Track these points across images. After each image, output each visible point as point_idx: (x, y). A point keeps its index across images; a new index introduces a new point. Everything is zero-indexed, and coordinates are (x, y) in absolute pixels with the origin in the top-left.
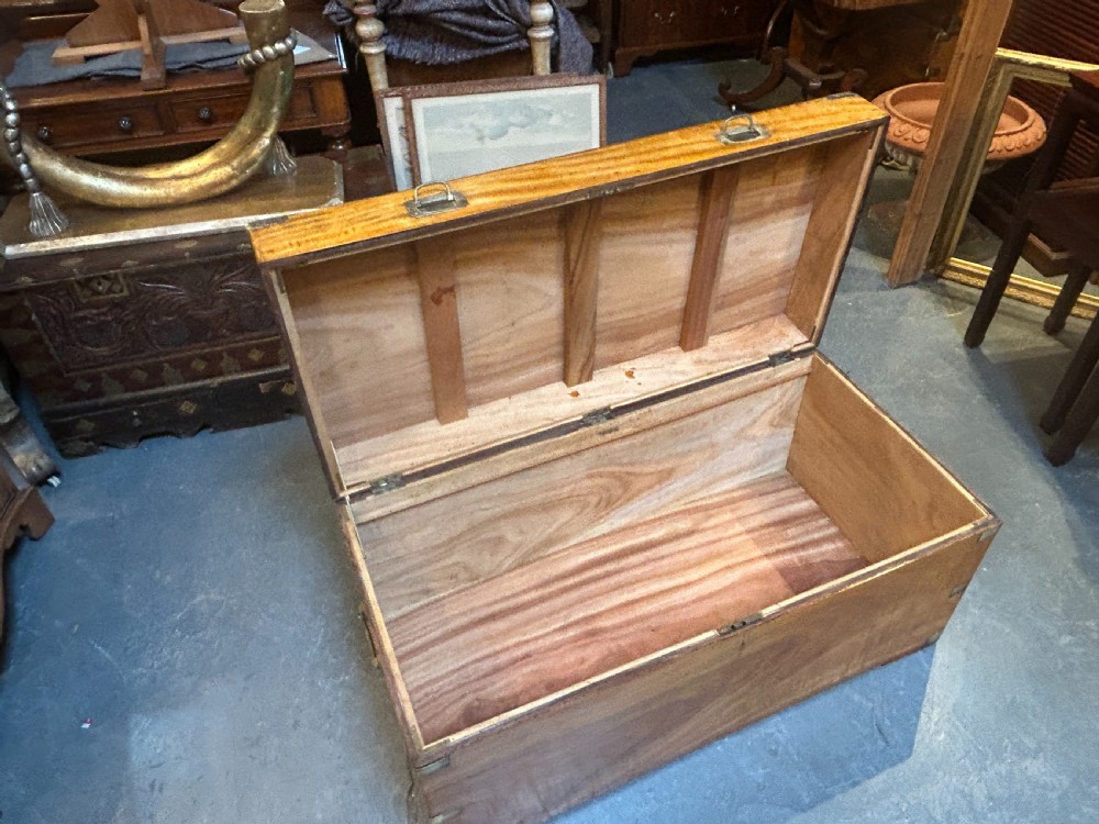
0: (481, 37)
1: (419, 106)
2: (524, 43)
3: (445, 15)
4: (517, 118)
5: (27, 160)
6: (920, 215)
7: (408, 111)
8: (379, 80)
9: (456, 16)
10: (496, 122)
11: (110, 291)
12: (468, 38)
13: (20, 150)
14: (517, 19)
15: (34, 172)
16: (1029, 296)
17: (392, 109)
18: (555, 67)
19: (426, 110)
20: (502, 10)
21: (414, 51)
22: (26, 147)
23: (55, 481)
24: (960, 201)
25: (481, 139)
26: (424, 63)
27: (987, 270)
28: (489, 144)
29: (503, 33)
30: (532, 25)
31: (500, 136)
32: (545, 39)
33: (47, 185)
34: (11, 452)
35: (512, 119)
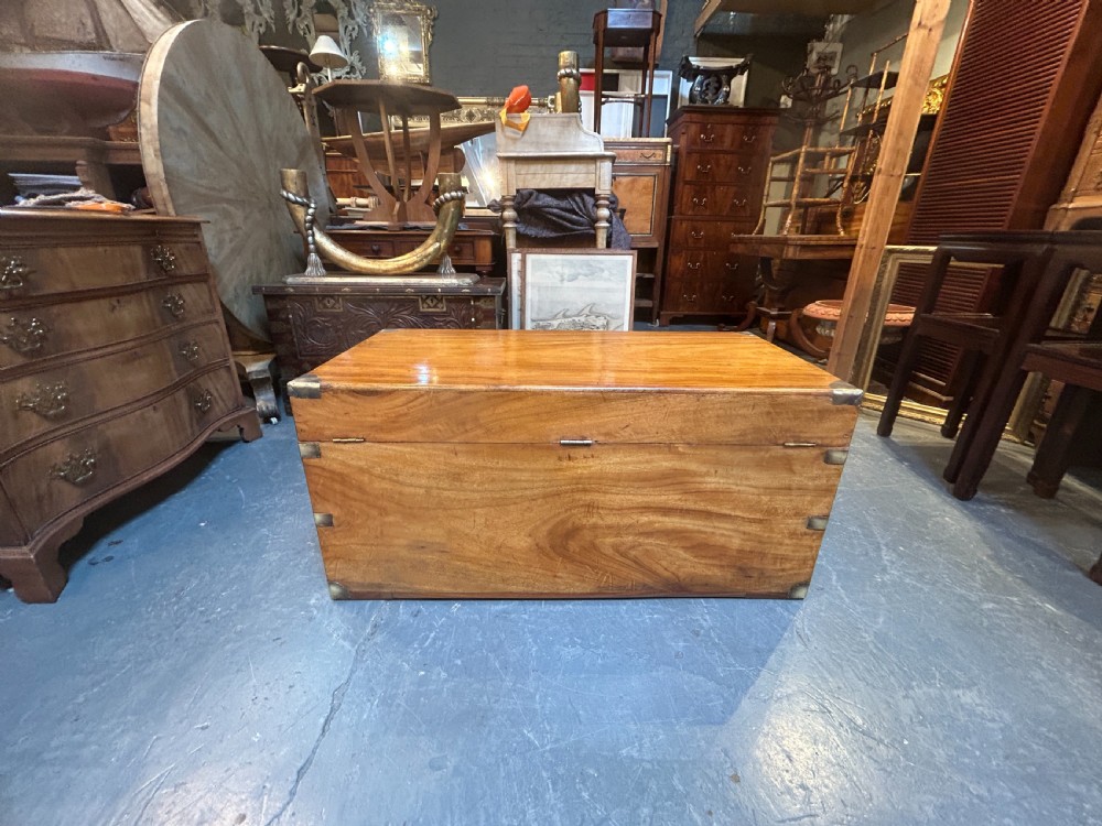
0: (569, 225)
1: (531, 258)
2: (592, 231)
3: (550, 210)
4: (585, 270)
5: (313, 235)
6: (839, 354)
7: (523, 261)
8: (511, 242)
9: (555, 211)
10: (573, 271)
11: (333, 307)
12: (561, 225)
13: (311, 229)
14: (589, 216)
15: (315, 243)
16: (927, 418)
17: (515, 259)
18: (609, 245)
19: (533, 261)
20: (581, 211)
21: (532, 232)
22: (315, 229)
23: (274, 420)
24: (868, 351)
25: (562, 280)
26: (536, 237)
27: (883, 399)
28: (566, 284)
29: (581, 224)
30: (597, 220)
31: (573, 280)
32: (604, 228)
33: (320, 252)
34: (257, 398)
35: (580, 271)
